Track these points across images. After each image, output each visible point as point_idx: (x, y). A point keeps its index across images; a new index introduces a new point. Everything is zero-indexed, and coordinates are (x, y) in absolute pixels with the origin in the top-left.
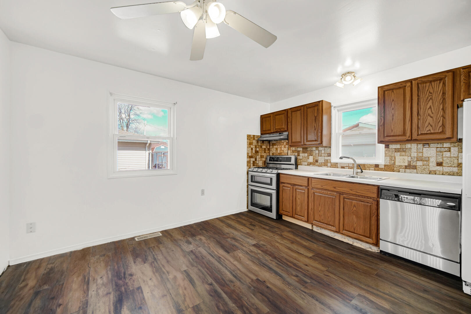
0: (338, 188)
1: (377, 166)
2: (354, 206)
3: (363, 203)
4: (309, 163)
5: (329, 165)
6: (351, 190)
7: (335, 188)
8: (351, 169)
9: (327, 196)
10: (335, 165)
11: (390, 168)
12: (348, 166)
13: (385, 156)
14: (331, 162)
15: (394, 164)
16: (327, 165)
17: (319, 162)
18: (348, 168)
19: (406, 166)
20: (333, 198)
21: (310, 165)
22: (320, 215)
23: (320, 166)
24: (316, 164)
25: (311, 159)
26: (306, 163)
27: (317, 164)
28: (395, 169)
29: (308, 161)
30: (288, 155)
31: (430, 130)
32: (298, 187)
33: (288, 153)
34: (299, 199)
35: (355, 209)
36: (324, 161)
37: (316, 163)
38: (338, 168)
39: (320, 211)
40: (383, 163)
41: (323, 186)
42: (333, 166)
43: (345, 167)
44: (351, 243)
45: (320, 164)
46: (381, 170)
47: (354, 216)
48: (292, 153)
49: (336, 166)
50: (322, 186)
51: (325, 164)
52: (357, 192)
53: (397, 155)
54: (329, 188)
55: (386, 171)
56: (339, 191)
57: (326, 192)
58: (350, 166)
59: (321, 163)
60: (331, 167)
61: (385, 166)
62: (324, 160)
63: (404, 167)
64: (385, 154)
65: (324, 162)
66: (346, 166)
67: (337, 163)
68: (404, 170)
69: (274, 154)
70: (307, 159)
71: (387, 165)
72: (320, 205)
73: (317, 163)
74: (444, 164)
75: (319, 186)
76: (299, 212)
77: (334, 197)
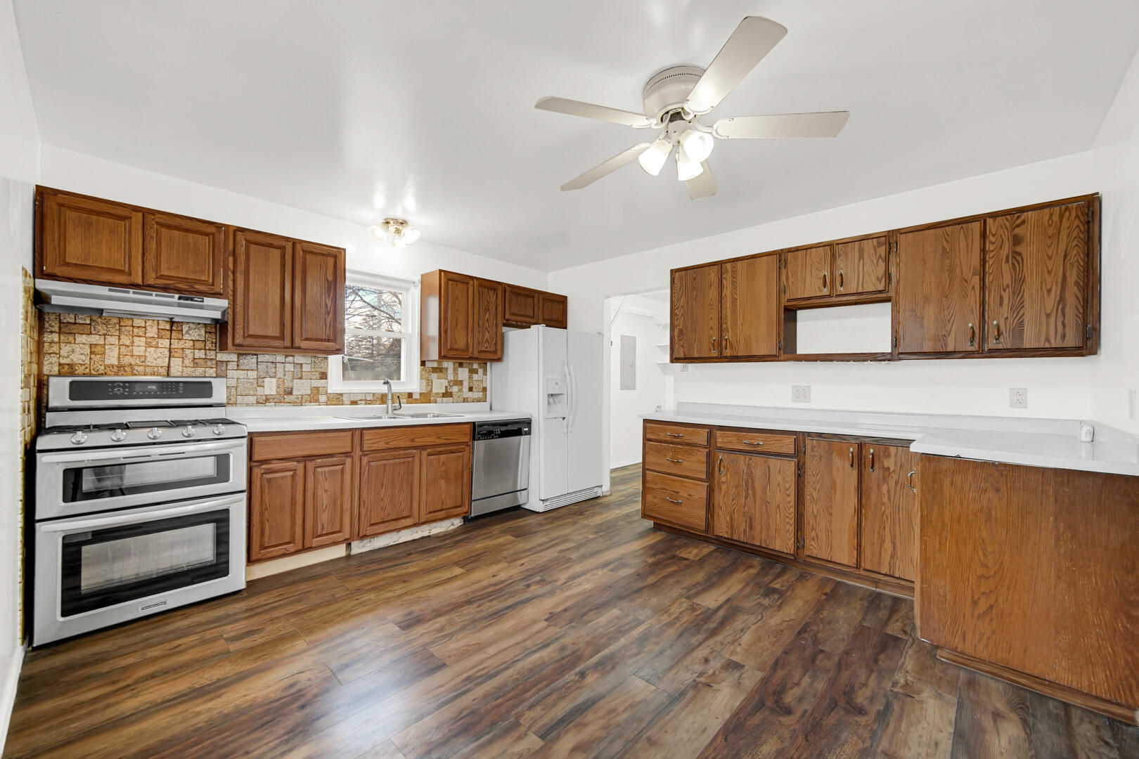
0: (420, 440)
1: (410, 395)
2: (443, 464)
3: (454, 455)
4: (264, 398)
5: (323, 398)
6: (439, 438)
7: (413, 440)
8: (370, 404)
9: (398, 460)
10: (337, 399)
11: (426, 398)
12: (364, 398)
13: (421, 379)
14: (329, 392)
15: (431, 391)
16: (317, 401)
17: (295, 392)
18: (364, 402)
19: (443, 394)
20: (408, 462)
21: (267, 404)
22: (382, 508)
23: (300, 402)
24: (286, 400)
25: (270, 387)
26: (252, 399)
27: (288, 398)
28: (432, 398)
29: (258, 393)
30: (168, 375)
31: (487, 348)
32: (324, 460)
33: (169, 367)
34: (326, 491)
35: (444, 468)
36: (311, 390)
37: (285, 397)
38: (343, 404)
39: (382, 499)
40: (418, 391)
41: (391, 443)
42: (332, 401)
43: (359, 402)
44: (426, 534)
45: (298, 398)
46: (416, 401)
47: (443, 481)
48: (193, 369)
49: (339, 401)
50: (387, 443)
51: (314, 397)
52: (447, 439)
53: (434, 376)
54: (402, 444)
55: (422, 402)
56: (420, 444)
57: (397, 453)
58: (369, 398)
59: (300, 397)
60: (327, 405)
61: (421, 394)
62: (309, 389)
63: (441, 395)
64: (421, 375)
65: (309, 392)
66: (361, 400)
67: (341, 395)
68: (441, 399)
69: (80, 370)
70: (255, 385)
71: (423, 393)
72: (382, 486)
73: (290, 396)
74: (474, 389)
75: (381, 445)
76: (325, 526)
77: (411, 459)
